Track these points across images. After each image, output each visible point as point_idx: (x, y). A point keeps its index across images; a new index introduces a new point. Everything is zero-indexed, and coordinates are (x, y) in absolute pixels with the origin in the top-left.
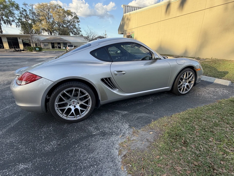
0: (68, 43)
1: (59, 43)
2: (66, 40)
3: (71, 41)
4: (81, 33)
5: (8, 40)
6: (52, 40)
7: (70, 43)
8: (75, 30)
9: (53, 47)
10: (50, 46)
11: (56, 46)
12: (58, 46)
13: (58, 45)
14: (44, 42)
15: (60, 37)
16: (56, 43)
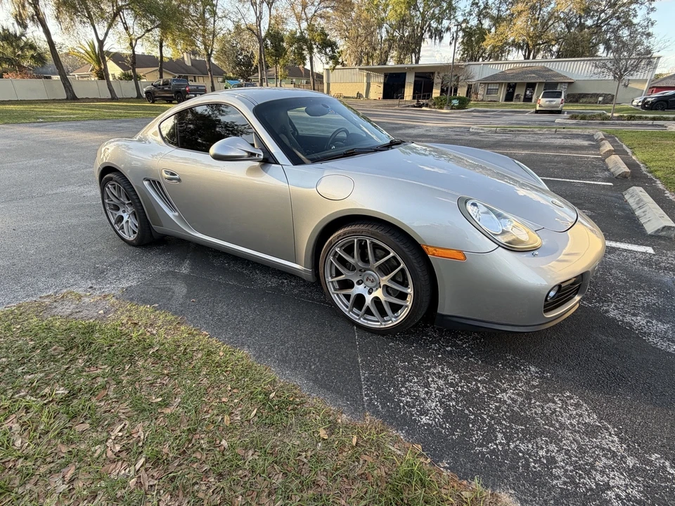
0: (561, 83)
1: (531, 86)
2: (558, 75)
3: (574, 78)
4: (646, 43)
5: (417, 79)
6: (514, 76)
7: (570, 83)
8: (625, 33)
9: (509, 97)
10: (502, 94)
11: (517, 95)
12: (525, 94)
13: (526, 92)
14: (488, 84)
15: (543, 64)
16: (521, 84)
